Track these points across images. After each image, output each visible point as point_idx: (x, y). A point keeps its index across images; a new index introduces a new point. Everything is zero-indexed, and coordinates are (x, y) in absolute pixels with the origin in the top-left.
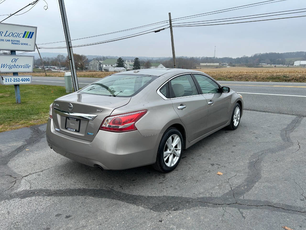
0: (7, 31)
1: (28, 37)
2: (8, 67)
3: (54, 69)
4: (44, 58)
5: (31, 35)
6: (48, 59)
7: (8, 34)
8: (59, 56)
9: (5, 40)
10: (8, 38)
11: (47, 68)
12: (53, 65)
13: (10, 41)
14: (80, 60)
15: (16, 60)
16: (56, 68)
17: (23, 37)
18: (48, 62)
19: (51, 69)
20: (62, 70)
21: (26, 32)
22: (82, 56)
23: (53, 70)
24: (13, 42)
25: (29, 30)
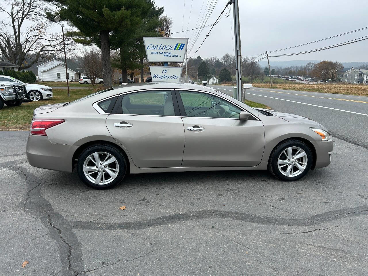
0: (161, 45)
1: (179, 49)
2: (159, 77)
3: (299, 79)
4: (291, 67)
5: (182, 47)
6: (297, 67)
7: (161, 47)
8: (309, 64)
9: (158, 53)
10: (162, 51)
11: (292, 78)
12: (299, 76)
13: (163, 53)
14: (332, 69)
15: (166, 71)
16: (302, 78)
17: (175, 49)
18: (294, 72)
19: (295, 80)
20: (308, 81)
21: (177, 44)
22: (335, 64)
23: (297, 81)
25: (180, 42)
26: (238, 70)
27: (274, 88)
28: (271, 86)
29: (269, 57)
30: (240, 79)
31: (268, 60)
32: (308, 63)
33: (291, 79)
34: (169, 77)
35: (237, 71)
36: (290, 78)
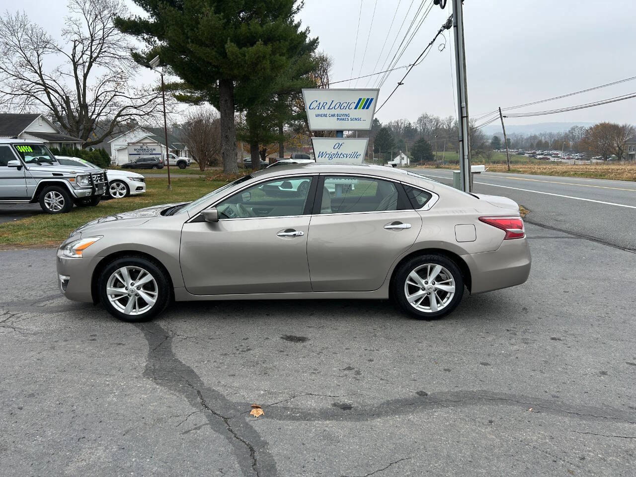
0: (333, 101)
1: (363, 108)
2: (328, 155)
3: (556, 156)
4: (541, 134)
5: (368, 104)
6: (551, 135)
7: (333, 106)
8: (573, 129)
9: (328, 116)
10: (333, 112)
11: (542, 154)
12: (556, 149)
13: (336, 115)
14: (618, 137)
15: (340, 145)
16: (560, 154)
17: (356, 108)
18: (546, 143)
19: (548, 157)
20: (572, 158)
21: (360, 100)
22: (624, 128)
23: (552, 159)
24: (341, 118)
25: (365, 96)
26: (463, 141)
27: (514, 171)
28: (509, 169)
29: (503, 118)
30: (466, 157)
31: (503, 124)
32: (572, 126)
33: (541, 156)
34: (345, 156)
35: (461, 142)
36: (539, 154)
